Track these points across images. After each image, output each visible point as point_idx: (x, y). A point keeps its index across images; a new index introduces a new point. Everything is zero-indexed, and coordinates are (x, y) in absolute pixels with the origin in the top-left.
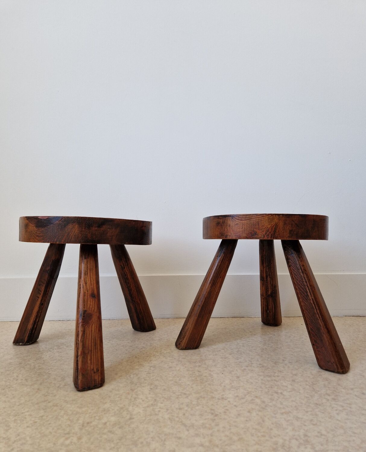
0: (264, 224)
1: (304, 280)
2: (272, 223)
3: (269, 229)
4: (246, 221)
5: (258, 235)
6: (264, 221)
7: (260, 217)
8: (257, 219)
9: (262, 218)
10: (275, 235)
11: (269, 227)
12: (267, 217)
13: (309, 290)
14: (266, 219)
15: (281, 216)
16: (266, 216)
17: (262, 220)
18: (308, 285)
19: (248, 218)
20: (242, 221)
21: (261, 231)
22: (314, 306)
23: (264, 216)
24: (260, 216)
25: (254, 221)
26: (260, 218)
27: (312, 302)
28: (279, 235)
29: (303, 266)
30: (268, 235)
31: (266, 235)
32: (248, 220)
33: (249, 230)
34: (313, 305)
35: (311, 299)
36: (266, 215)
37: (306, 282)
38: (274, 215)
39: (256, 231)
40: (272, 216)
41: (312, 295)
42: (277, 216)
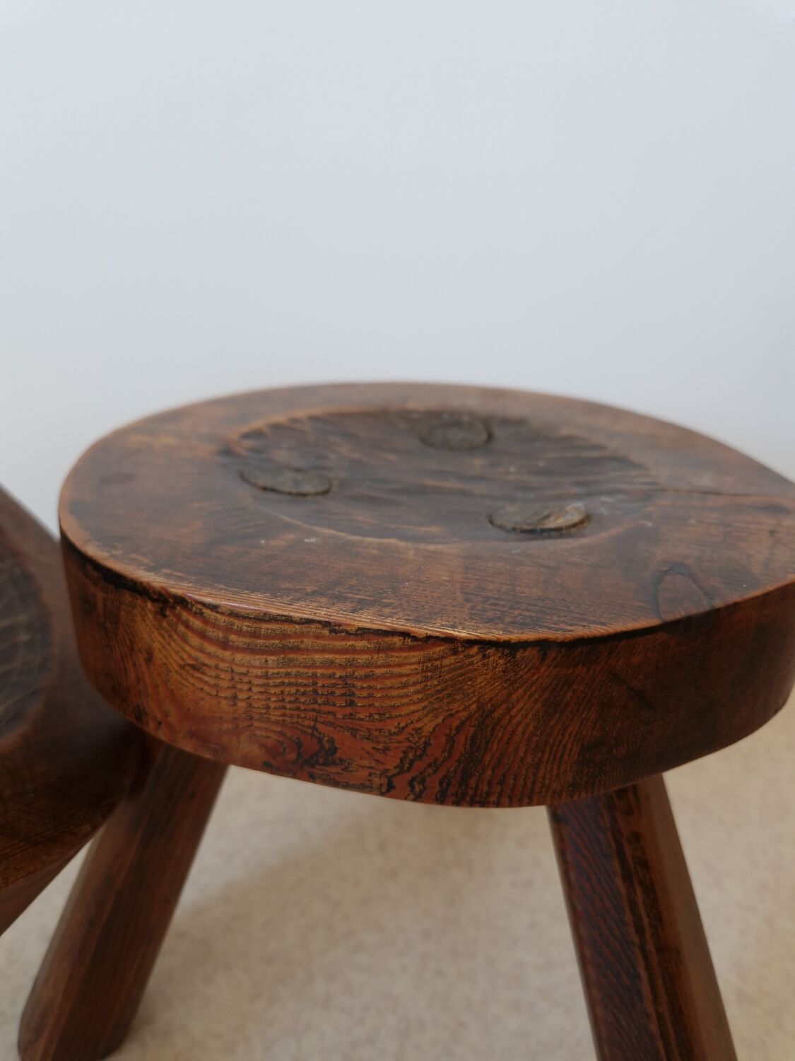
0: (388, 703)
1: (628, 918)
2: (455, 706)
3: (427, 744)
4: (257, 660)
5: (346, 769)
6: (388, 683)
7: (363, 651)
8: (340, 659)
9: (380, 658)
10: (473, 783)
11: (429, 725)
12: (416, 656)
13: (648, 968)
14: (405, 670)
15: (530, 653)
16: (412, 649)
17: (378, 672)
18: (650, 946)
19: (267, 637)
20: (227, 654)
21: (369, 746)
22: (662, 1051)
23: (390, 648)
24: (360, 644)
25: (319, 672)
26: (363, 658)
27: (654, 1028)
28: (502, 782)
29: (636, 837)
30: (422, 782)
31: (408, 776)
32: (272, 653)
33: (283, 723)
34: (660, 1044)
35: (654, 1015)
36: (409, 641)
37: (640, 929)
38: (475, 649)
39: (331, 741)
40: (455, 653)
41: (663, 997)
42: (494, 657)
